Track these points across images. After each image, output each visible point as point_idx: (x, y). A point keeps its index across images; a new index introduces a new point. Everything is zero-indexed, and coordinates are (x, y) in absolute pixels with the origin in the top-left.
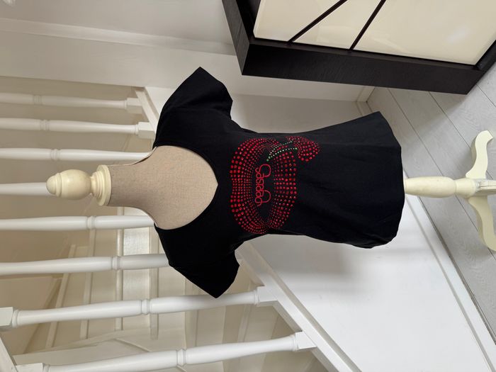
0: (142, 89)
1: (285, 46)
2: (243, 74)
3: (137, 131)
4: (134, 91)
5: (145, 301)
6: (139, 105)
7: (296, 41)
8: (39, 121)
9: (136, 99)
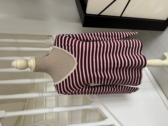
0: (51, 36)
1: (97, 16)
2: (83, 27)
5: (51, 108)
7: (101, 14)
8: (16, 48)
9: (49, 40)
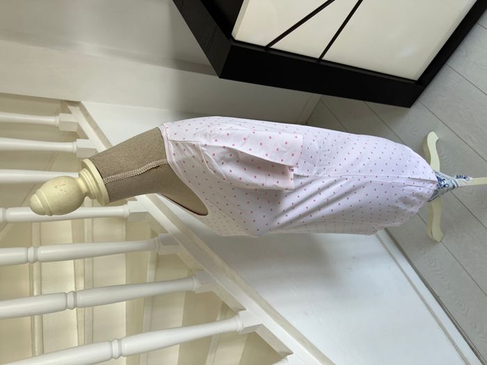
0: (77, 104)
1: (262, 50)
3: (75, 148)
4: (67, 105)
5: (116, 341)
6: (75, 121)
7: (273, 47)
9: (69, 115)
